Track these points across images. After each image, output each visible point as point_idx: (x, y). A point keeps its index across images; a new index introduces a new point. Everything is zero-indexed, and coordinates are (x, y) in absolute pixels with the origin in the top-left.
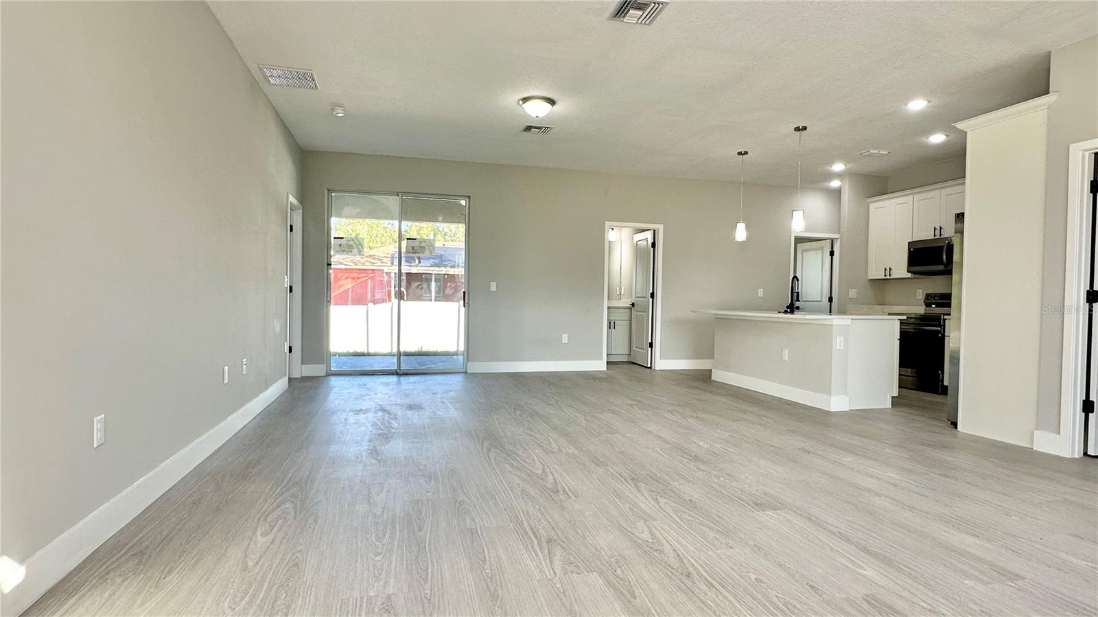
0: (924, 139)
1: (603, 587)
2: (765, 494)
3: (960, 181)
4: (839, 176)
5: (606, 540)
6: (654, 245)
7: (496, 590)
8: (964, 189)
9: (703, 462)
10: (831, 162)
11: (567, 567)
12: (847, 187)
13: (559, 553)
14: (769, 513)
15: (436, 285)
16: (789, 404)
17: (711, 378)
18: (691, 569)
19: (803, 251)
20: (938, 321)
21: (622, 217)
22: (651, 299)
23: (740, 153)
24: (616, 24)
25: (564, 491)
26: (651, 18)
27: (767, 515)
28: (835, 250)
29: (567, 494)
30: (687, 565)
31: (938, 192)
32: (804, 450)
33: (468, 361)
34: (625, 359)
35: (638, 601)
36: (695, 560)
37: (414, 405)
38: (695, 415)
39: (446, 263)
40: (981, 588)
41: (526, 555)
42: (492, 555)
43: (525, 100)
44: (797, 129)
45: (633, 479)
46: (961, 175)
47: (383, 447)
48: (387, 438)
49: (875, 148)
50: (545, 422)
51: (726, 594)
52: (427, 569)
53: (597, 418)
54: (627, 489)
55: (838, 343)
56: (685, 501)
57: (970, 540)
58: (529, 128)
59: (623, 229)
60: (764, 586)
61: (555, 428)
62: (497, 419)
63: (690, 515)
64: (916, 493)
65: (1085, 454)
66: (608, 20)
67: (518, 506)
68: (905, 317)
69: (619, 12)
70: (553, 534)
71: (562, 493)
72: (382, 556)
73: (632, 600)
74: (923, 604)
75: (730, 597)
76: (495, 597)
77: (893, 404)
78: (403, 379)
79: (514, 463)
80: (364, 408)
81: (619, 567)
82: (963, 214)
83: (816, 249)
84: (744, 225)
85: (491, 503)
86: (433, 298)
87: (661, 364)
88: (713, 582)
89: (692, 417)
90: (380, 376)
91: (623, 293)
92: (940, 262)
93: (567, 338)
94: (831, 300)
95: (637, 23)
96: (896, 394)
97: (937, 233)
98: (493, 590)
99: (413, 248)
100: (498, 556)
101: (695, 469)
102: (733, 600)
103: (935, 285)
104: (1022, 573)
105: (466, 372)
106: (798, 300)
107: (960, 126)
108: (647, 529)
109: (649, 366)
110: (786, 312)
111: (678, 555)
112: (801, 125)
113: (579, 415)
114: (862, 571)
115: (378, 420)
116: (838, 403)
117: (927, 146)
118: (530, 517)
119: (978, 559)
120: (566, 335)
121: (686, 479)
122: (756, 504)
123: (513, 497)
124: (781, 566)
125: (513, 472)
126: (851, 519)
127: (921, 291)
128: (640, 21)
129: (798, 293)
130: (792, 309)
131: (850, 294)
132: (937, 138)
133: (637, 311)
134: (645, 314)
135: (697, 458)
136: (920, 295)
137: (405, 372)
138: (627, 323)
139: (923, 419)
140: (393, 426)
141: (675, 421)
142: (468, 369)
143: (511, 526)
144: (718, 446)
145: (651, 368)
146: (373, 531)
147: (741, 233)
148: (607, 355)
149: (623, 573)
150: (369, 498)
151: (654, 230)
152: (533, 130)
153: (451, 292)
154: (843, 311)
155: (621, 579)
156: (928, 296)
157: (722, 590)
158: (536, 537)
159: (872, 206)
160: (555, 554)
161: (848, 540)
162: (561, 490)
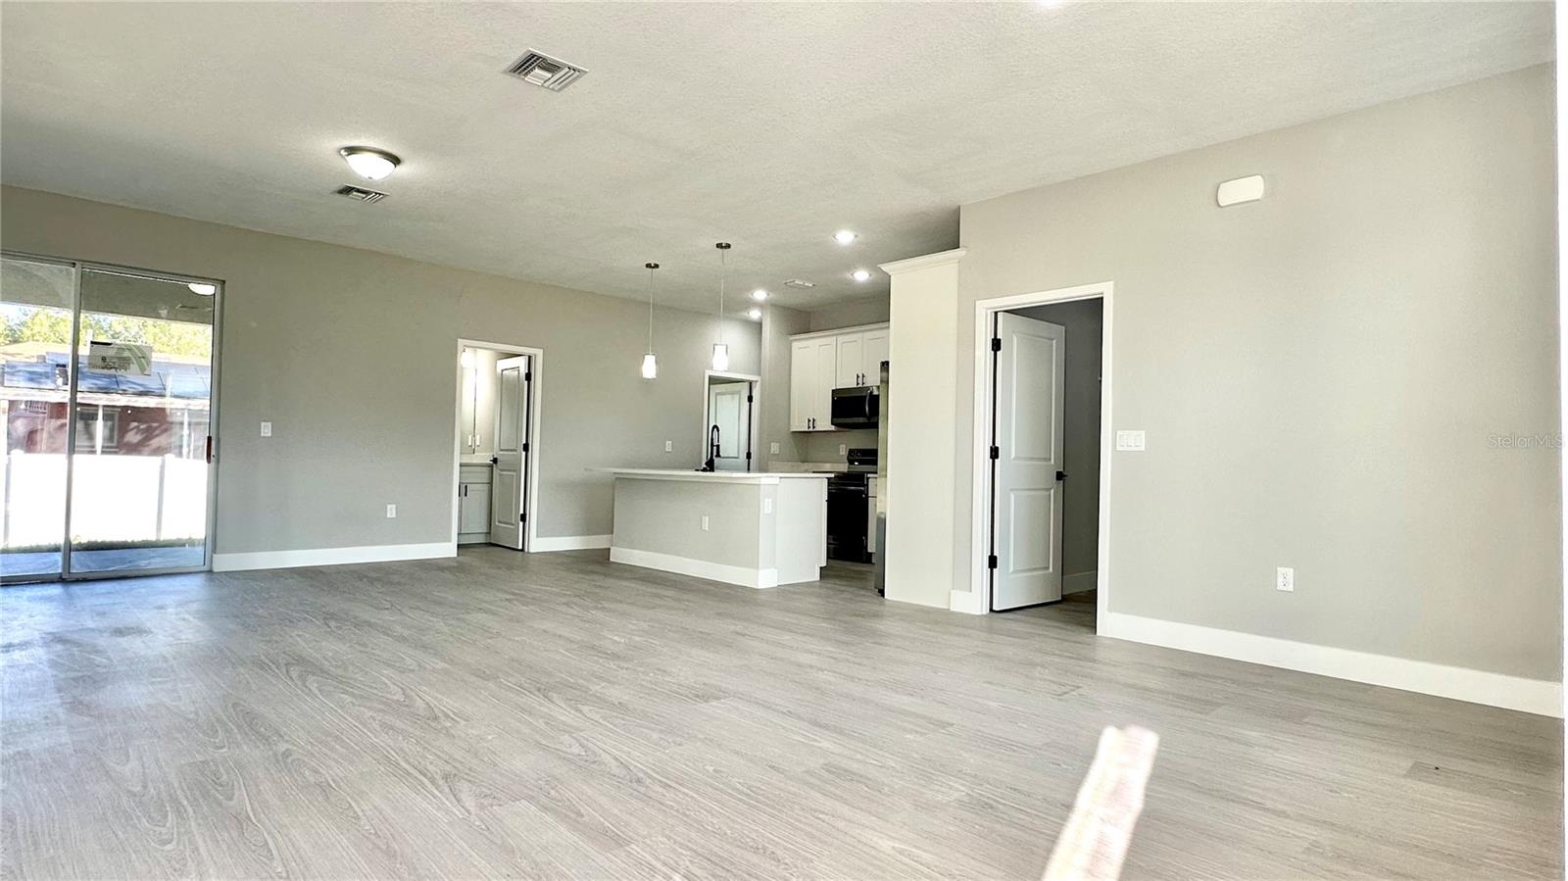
0: (848, 275)
1: (539, 813)
2: (704, 684)
3: (885, 325)
4: (761, 306)
5: (523, 763)
6: (528, 377)
7: (388, 847)
8: (889, 333)
9: (625, 659)
10: (750, 289)
11: (482, 801)
12: (769, 319)
13: (464, 787)
14: (714, 703)
15: (105, 426)
16: (710, 584)
17: (609, 559)
18: (641, 775)
19: (717, 394)
20: (860, 479)
21: (480, 334)
22: (524, 453)
23: (649, 266)
24: (513, 80)
25: (447, 716)
26: (563, 84)
27: (713, 707)
28: (754, 395)
29: (452, 719)
30: (635, 771)
31: (860, 335)
32: (738, 633)
33: (214, 551)
34: (481, 539)
35: (586, 818)
36: (642, 764)
37: (128, 628)
38: (600, 606)
39: (124, 387)
40: (919, 738)
41: (419, 799)
42: (366, 808)
43: (352, 150)
44: (719, 246)
45: (539, 690)
46: (884, 317)
47: (94, 697)
48: (95, 682)
49: (800, 279)
50: (384, 633)
51: (686, 791)
52: (266, 843)
53: (464, 620)
54: (534, 701)
55: (767, 506)
56: (613, 704)
57: (906, 699)
58: (347, 190)
59: (478, 350)
60: (724, 775)
61: (403, 639)
62: (299, 636)
63: (623, 719)
64: (854, 663)
65: (991, 610)
66: (505, 72)
67: (382, 744)
68: (832, 475)
69: (520, 67)
70: (448, 768)
71: (443, 718)
72: (174, 842)
73: (579, 819)
74: (874, 762)
75: (691, 793)
76: (391, 854)
77: (822, 576)
78: (76, 589)
79: (356, 692)
80: (16, 641)
81: (553, 789)
82: (887, 363)
83: (733, 393)
84: (654, 357)
85: (337, 747)
86: (99, 448)
87: (537, 544)
88: (669, 782)
89: (596, 608)
90: (24, 588)
91: (478, 443)
92: (862, 414)
93: (394, 511)
94: (749, 456)
95: (542, 86)
96: (824, 564)
97: (860, 381)
98: (384, 847)
99: (104, 359)
100: (375, 807)
101: (615, 667)
102: (695, 795)
103: (858, 440)
104: (950, 721)
105: (210, 572)
106: (718, 455)
107: (886, 268)
108: (574, 741)
109: (520, 547)
110: (704, 470)
111: (622, 763)
112: (724, 242)
113: (435, 620)
114: (816, 744)
115: (58, 656)
116: (765, 579)
117: (851, 283)
118: (405, 753)
119: (917, 716)
120: (394, 506)
121: (609, 682)
122: (697, 696)
123: (370, 735)
124: (737, 753)
125: (357, 703)
126: (799, 697)
127: (844, 446)
128: (545, 85)
129: (718, 446)
130: (710, 466)
131: (772, 450)
132: (862, 276)
133: (501, 470)
134: (514, 474)
135: (615, 656)
136: (843, 451)
137: (80, 577)
138: (486, 487)
139: (850, 589)
140: (97, 662)
141: (574, 616)
142: (214, 565)
143: (383, 769)
144: (637, 639)
145: (523, 550)
146: (140, 814)
147: (649, 368)
148: (459, 534)
149: (560, 794)
150: (107, 772)
151: (530, 357)
152: (355, 193)
153: (138, 438)
154: (763, 469)
155: (558, 801)
156: (851, 452)
157: (681, 788)
158: (425, 776)
159: (795, 345)
160: (460, 790)
161: (799, 718)
162: (440, 715)
